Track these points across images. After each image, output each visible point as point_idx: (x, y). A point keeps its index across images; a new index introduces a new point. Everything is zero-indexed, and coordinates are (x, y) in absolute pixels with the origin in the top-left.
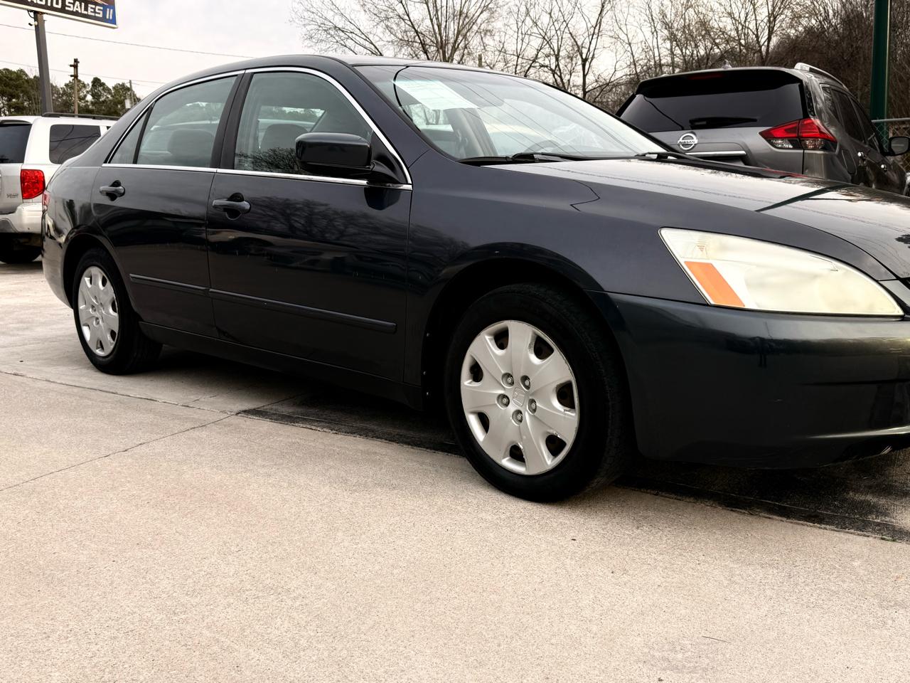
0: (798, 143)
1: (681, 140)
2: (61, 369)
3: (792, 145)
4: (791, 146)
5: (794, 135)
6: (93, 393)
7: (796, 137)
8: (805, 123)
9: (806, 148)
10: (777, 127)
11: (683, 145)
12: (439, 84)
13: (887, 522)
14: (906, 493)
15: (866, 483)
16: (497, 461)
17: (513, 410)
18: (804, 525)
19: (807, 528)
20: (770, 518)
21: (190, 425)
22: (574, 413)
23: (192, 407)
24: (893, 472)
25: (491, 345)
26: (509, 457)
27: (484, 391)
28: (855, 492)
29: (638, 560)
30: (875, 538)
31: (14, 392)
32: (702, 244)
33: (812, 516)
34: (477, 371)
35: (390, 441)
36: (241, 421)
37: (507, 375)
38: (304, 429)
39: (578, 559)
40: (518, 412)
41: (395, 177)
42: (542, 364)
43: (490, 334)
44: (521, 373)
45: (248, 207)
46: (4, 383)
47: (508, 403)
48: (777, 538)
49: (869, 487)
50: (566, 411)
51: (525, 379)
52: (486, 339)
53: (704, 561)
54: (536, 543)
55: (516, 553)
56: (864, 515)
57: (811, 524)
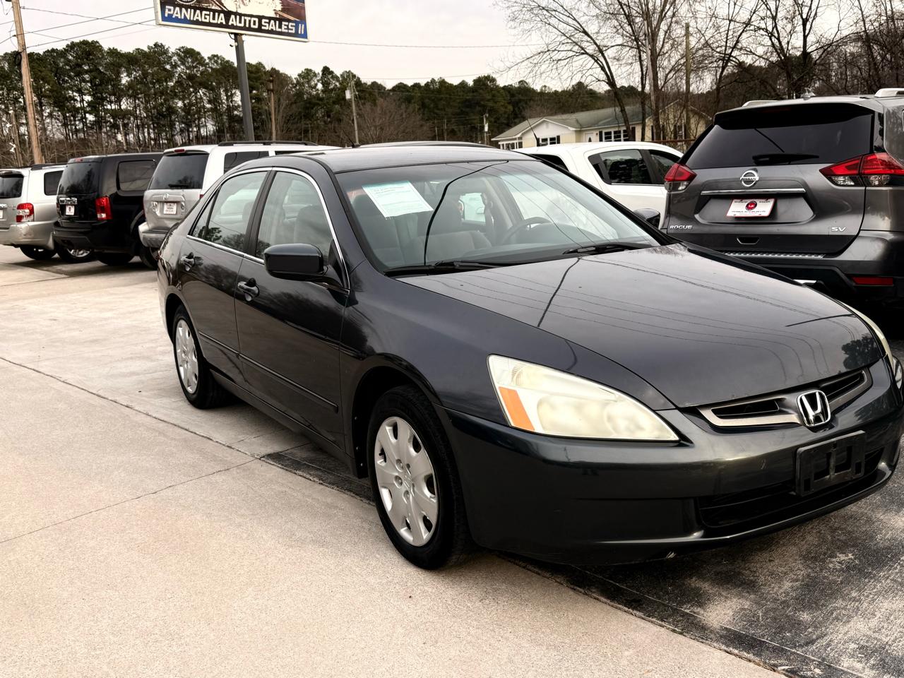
0: (861, 179)
1: (743, 177)
2: (166, 401)
3: (854, 182)
4: (852, 184)
5: (856, 172)
6: (171, 429)
7: (857, 175)
8: (869, 158)
9: (870, 184)
10: (838, 164)
11: (745, 182)
12: (408, 187)
13: (695, 613)
14: (745, 583)
15: (719, 569)
16: (397, 530)
17: (404, 490)
18: (620, 609)
19: (619, 613)
20: (598, 599)
21: (218, 468)
22: (435, 501)
23: (233, 449)
24: (757, 558)
25: (389, 434)
26: (406, 528)
27: (387, 472)
28: (699, 578)
29: (454, 633)
30: (668, 629)
31: (115, 426)
32: (514, 373)
33: (635, 601)
34: (383, 453)
35: (357, 495)
36: (259, 465)
37: (399, 461)
38: (300, 478)
39: (409, 628)
40: (407, 492)
41: (340, 282)
42: (416, 457)
43: (389, 426)
44: (405, 461)
45: (257, 292)
46: (113, 415)
47: (401, 484)
48: (586, 620)
49: (717, 574)
50: (431, 497)
51: (408, 466)
52: (386, 429)
53: (506, 638)
54: (389, 610)
55: (367, 618)
56: (681, 603)
57: (626, 609)
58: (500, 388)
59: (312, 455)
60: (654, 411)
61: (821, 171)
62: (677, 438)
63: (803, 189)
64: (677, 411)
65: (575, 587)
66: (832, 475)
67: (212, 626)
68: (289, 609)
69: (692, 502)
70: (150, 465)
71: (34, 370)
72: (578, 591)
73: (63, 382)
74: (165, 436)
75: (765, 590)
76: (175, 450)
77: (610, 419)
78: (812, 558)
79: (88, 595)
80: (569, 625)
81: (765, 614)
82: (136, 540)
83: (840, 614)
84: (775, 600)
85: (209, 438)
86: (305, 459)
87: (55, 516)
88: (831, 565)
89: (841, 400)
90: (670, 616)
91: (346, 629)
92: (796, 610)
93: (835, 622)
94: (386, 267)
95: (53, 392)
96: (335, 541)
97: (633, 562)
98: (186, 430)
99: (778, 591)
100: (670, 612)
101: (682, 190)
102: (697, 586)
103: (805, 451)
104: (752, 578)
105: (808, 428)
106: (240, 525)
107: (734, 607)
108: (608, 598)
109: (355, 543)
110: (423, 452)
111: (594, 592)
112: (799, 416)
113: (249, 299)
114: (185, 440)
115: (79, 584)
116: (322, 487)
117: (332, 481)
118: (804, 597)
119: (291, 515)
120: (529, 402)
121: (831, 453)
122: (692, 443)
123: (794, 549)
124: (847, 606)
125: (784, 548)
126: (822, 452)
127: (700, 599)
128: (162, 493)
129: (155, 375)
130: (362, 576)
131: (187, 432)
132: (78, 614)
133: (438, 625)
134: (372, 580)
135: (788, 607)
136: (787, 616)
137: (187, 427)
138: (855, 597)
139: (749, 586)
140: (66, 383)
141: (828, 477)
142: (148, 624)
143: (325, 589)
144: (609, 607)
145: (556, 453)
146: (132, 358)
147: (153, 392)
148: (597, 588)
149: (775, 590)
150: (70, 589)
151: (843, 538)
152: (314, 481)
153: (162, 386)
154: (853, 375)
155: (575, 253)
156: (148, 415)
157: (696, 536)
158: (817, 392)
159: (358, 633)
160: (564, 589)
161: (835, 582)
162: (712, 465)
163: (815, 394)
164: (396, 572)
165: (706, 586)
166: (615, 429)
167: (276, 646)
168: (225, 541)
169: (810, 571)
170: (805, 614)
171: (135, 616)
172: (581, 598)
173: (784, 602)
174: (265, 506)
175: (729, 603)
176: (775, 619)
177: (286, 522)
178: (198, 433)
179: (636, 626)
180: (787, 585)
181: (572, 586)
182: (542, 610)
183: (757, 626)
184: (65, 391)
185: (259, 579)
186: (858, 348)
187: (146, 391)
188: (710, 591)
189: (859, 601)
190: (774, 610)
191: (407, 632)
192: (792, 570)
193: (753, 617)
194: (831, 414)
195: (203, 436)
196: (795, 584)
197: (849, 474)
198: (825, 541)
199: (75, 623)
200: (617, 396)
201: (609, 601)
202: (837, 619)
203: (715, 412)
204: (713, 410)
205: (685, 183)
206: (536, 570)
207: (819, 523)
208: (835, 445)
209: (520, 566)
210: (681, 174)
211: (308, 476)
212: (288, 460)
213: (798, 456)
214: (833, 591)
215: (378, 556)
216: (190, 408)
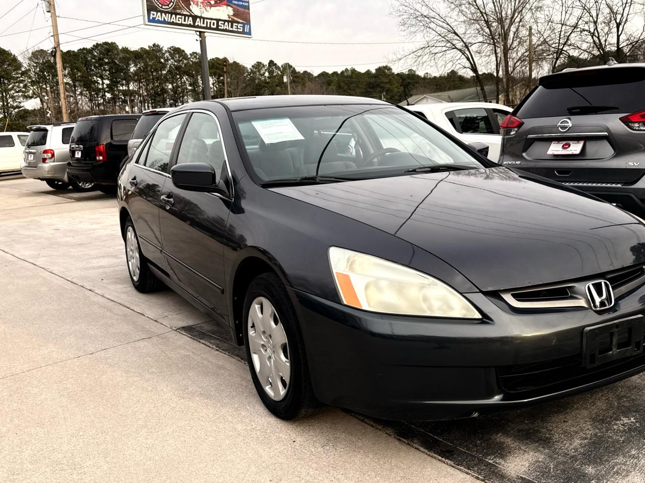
1: (559, 124)
2: (119, 286)
6: (117, 307)
10: (634, 113)
11: (561, 128)
12: (287, 121)
13: (496, 463)
14: (541, 440)
15: (521, 427)
16: (263, 387)
17: (268, 356)
18: (435, 458)
19: (434, 461)
20: (418, 449)
21: (143, 337)
22: (288, 364)
23: (158, 322)
24: (554, 419)
25: (257, 311)
26: (270, 386)
27: (256, 340)
28: (504, 434)
29: (297, 473)
30: (473, 476)
31: (78, 303)
32: (348, 260)
33: (448, 451)
34: (253, 326)
35: (242, 359)
36: (174, 335)
37: (264, 332)
38: (202, 345)
39: (261, 467)
40: (270, 358)
41: (227, 192)
42: (276, 328)
43: (258, 304)
44: (268, 333)
45: (173, 202)
46: (78, 296)
47: (266, 350)
48: (405, 466)
49: (519, 431)
50: (286, 362)
51: (270, 336)
52: (256, 307)
53: (338, 480)
54: (248, 452)
55: (229, 458)
56: (487, 455)
57: (440, 458)
58: (336, 273)
59: (215, 328)
60: (461, 294)
61: (620, 119)
62: (480, 317)
63: (606, 133)
64: (480, 294)
65: (401, 438)
66: (614, 352)
67: (107, 459)
68: (170, 449)
69: (493, 369)
70: (95, 333)
71: (32, 263)
72: (403, 442)
73: (50, 272)
74: (111, 311)
75: (558, 446)
76: (115, 322)
77: (425, 299)
78: (600, 420)
79: (21, 430)
80: (391, 470)
81: (556, 466)
82: (68, 389)
83: (620, 469)
84: (566, 454)
85: (143, 315)
86: (209, 331)
87: (14, 369)
88: (615, 427)
89: (624, 289)
90: (475, 465)
91: (210, 467)
92: (582, 464)
93: (616, 476)
94: (262, 180)
95: (41, 279)
96: (217, 395)
97: (443, 420)
98: (128, 308)
99: (568, 447)
100: (476, 461)
101: (514, 134)
102: (502, 440)
103: (590, 330)
104: (548, 435)
105: (595, 311)
106: (148, 380)
107: (531, 459)
108: (426, 448)
109: (233, 397)
110: (280, 324)
111: (416, 443)
112: (586, 301)
113: (168, 208)
114: (125, 316)
115: (17, 422)
116: (217, 352)
117: (226, 348)
118: (590, 453)
119: (189, 374)
120: (358, 285)
121: (613, 332)
122: (492, 320)
123: (585, 413)
124: (627, 462)
125: (577, 411)
126: (605, 332)
127: (502, 451)
128: (97, 354)
129: (116, 268)
130: (232, 423)
131: (128, 309)
132: (9, 446)
133: (286, 466)
134: (239, 427)
135: (576, 461)
136: (575, 469)
137: (128, 306)
138: (634, 455)
139: (543, 441)
140: (52, 273)
141: (611, 352)
142: (60, 455)
143: (201, 433)
144: (426, 456)
145: (382, 327)
146: (104, 256)
147: (111, 280)
148: (418, 439)
149: (566, 446)
150: (9, 426)
151: (627, 404)
152: (213, 348)
153: (119, 276)
154: (635, 269)
155: (413, 172)
156: (103, 296)
157: (496, 399)
158: (603, 282)
159: (219, 470)
160: (391, 439)
161: (618, 441)
162: (509, 339)
163: (600, 283)
164: (260, 421)
165: (508, 441)
166: (430, 308)
167: (153, 478)
168: (134, 392)
169: (597, 431)
170: (590, 468)
171: (51, 448)
172: (404, 448)
173: (573, 457)
174: (171, 366)
175: (526, 456)
176: (563, 471)
177: (184, 379)
178: (135, 310)
179: (446, 473)
180: (577, 442)
181: (398, 437)
182: (371, 456)
183: (547, 477)
184: (49, 279)
185: (152, 423)
186: (643, 250)
187: (107, 280)
188: (512, 446)
189: (638, 458)
190: (565, 463)
191: (258, 471)
192: (582, 430)
193: (546, 469)
194: (615, 300)
195: (138, 313)
196: (583, 442)
197: (630, 351)
198: (612, 407)
199: (5, 452)
200: (431, 281)
201: (426, 451)
202: (617, 473)
203: (514, 296)
204: (512, 295)
205: (516, 129)
206: (371, 423)
207: (608, 392)
208: (617, 325)
209: (358, 419)
210: (513, 122)
211: (208, 344)
212: (197, 331)
213: (584, 335)
214: (616, 449)
215: (248, 407)
216: (134, 292)
